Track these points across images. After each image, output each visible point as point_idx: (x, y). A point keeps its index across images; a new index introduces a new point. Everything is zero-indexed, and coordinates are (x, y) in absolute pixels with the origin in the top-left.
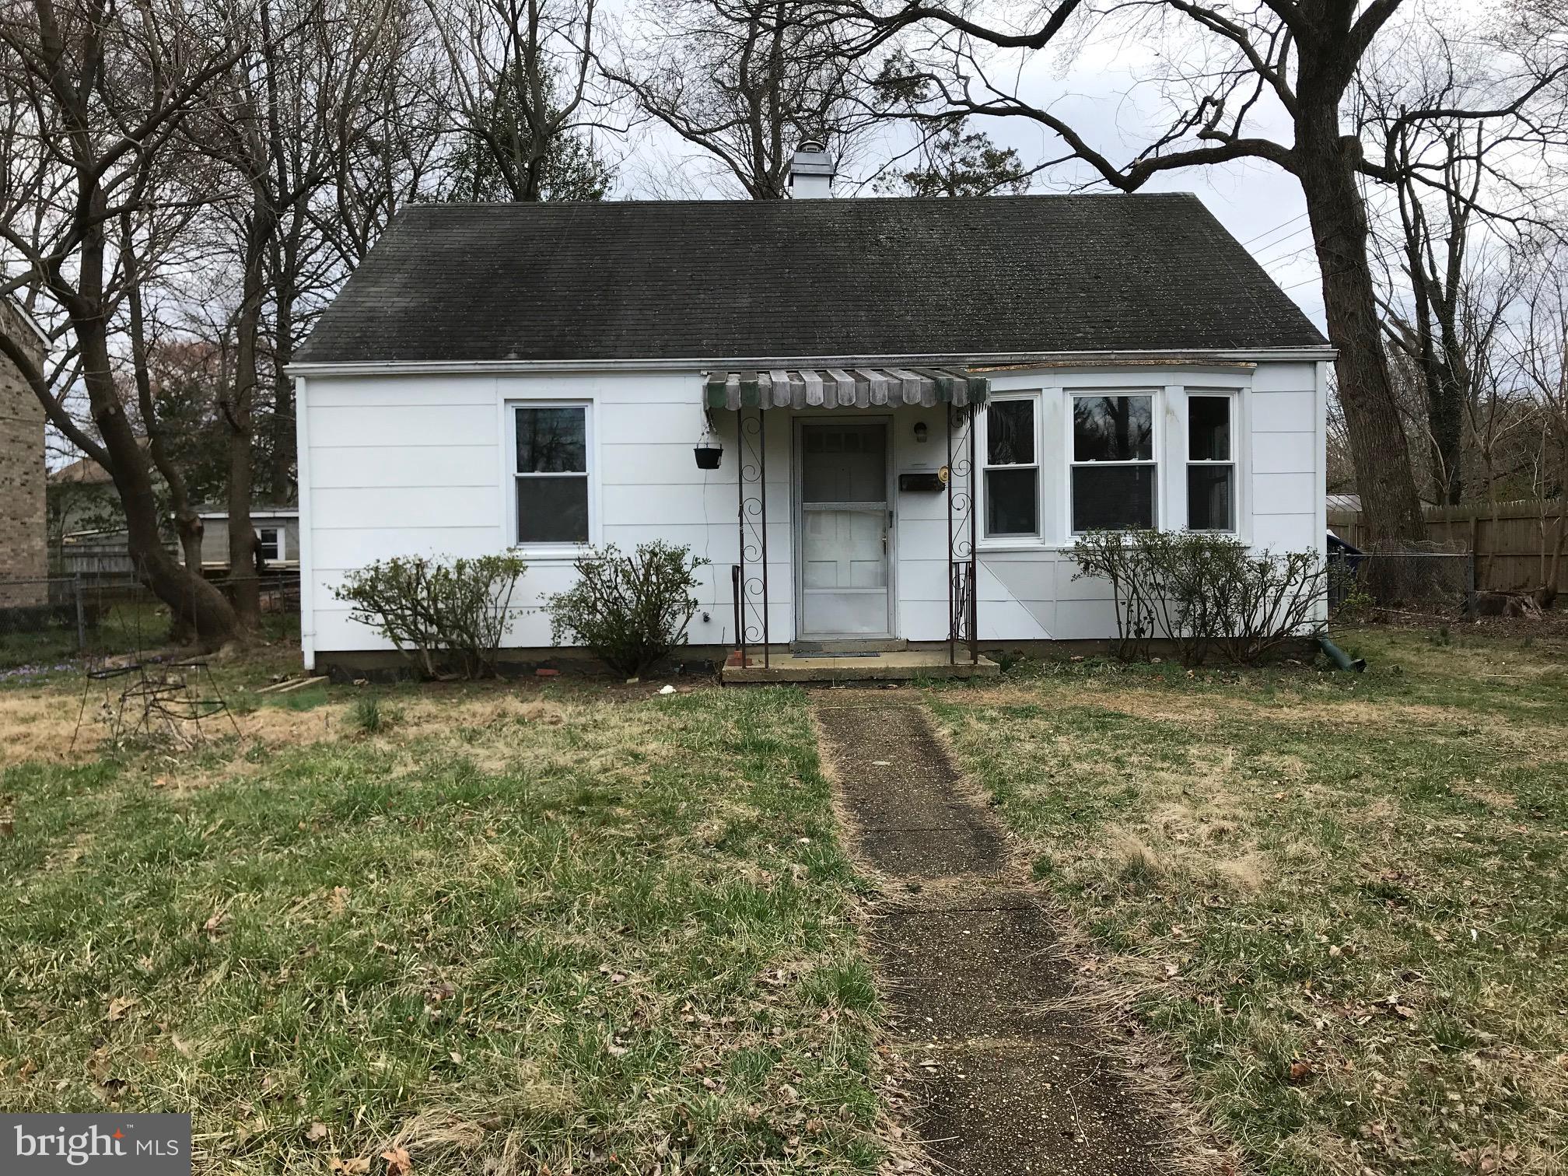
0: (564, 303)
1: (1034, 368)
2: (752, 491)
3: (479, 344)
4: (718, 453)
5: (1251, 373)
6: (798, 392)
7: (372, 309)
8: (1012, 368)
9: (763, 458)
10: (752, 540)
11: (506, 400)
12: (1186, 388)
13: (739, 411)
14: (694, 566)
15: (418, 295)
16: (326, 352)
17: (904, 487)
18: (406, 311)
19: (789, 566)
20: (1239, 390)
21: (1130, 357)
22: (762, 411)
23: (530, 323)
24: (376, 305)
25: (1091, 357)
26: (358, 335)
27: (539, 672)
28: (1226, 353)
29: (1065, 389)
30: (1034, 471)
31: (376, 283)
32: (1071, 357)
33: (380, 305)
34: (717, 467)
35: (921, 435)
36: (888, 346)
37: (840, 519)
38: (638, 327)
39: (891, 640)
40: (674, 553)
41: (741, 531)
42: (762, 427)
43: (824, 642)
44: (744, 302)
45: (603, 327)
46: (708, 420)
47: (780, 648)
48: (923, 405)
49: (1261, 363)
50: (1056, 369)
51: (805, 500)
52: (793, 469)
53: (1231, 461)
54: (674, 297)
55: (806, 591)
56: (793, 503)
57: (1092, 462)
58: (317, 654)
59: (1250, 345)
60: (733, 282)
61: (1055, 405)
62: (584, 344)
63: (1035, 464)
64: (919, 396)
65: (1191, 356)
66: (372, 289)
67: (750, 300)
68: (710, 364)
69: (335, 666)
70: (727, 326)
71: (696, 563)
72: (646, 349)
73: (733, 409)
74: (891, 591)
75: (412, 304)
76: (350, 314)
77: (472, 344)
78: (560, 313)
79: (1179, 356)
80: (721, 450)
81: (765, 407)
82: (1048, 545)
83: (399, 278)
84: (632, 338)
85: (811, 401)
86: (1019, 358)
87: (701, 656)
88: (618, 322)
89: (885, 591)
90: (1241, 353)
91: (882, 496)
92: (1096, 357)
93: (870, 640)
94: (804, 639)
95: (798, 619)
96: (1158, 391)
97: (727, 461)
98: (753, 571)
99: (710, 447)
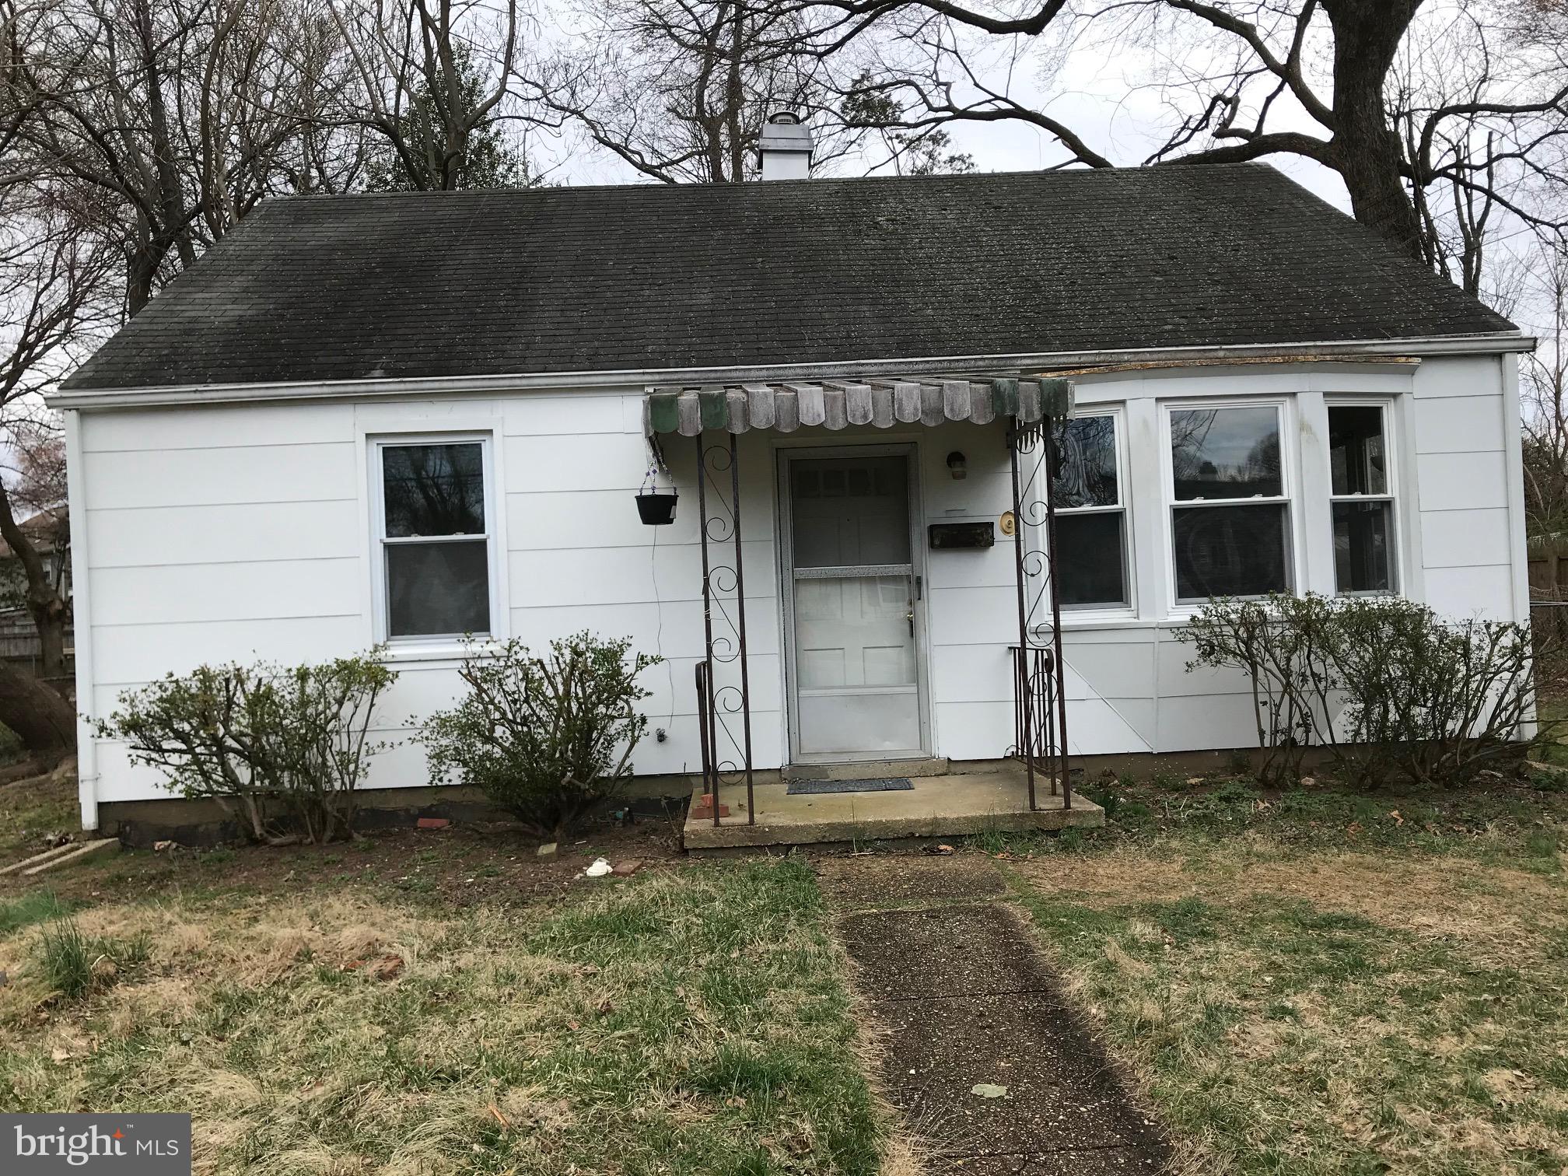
0: (458, 305)
1: (1112, 371)
2: (722, 555)
3: (333, 359)
4: (671, 500)
5: (1411, 371)
6: (787, 405)
7: (194, 320)
8: (1084, 371)
9: (737, 507)
10: (725, 631)
11: (368, 436)
12: (1326, 394)
13: (699, 437)
14: (638, 668)
15: (262, 300)
16: (113, 375)
17: (937, 542)
18: (240, 320)
19: (776, 658)
20: (1395, 396)
21: (1245, 354)
22: (733, 436)
23: (407, 331)
24: (200, 314)
25: (1191, 355)
26: (165, 352)
27: (422, 822)
28: (1377, 346)
29: (1158, 400)
30: (1118, 516)
31: (207, 288)
32: (1163, 356)
33: (207, 314)
34: (671, 521)
35: (958, 469)
36: (905, 348)
37: (846, 587)
38: (557, 333)
39: (926, 759)
40: (609, 650)
41: (707, 616)
42: (733, 459)
43: (829, 765)
44: (704, 298)
45: (510, 334)
46: (655, 454)
47: (767, 776)
48: (975, 421)
49: (1427, 358)
50: (1146, 371)
51: (797, 563)
52: (779, 520)
53: (1389, 495)
54: (609, 294)
55: (802, 693)
56: (781, 567)
57: (1199, 501)
58: (102, 807)
59: (1408, 333)
60: (688, 275)
61: (1145, 423)
62: (481, 355)
63: (1119, 506)
64: (968, 407)
65: (1329, 351)
66: (200, 295)
67: (711, 295)
68: (657, 377)
69: (129, 822)
70: (682, 328)
71: (642, 661)
72: (567, 359)
73: (690, 434)
74: (923, 689)
75: (250, 312)
76: (160, 327)
77: (321, 359)
78: (450, 318)
79: (1313, 351)
80: (676, 497)
81: (738, 429)
82: (1144, 619)
83: (239, 282)
84: (549, 346)
85: (807, 419)
86: (1092, 359)
87: (656, 792)
88: (530, 327)
89: (914, 689)
90: (1397, 345)
91: (906, 557)
92: (1198, 355)
93: (896, 761)
94: (802, 761)
95: (793, 733)
96: (1288, 399)
97: (685, 512)
98: (726, 675)
99: (657, 492)
